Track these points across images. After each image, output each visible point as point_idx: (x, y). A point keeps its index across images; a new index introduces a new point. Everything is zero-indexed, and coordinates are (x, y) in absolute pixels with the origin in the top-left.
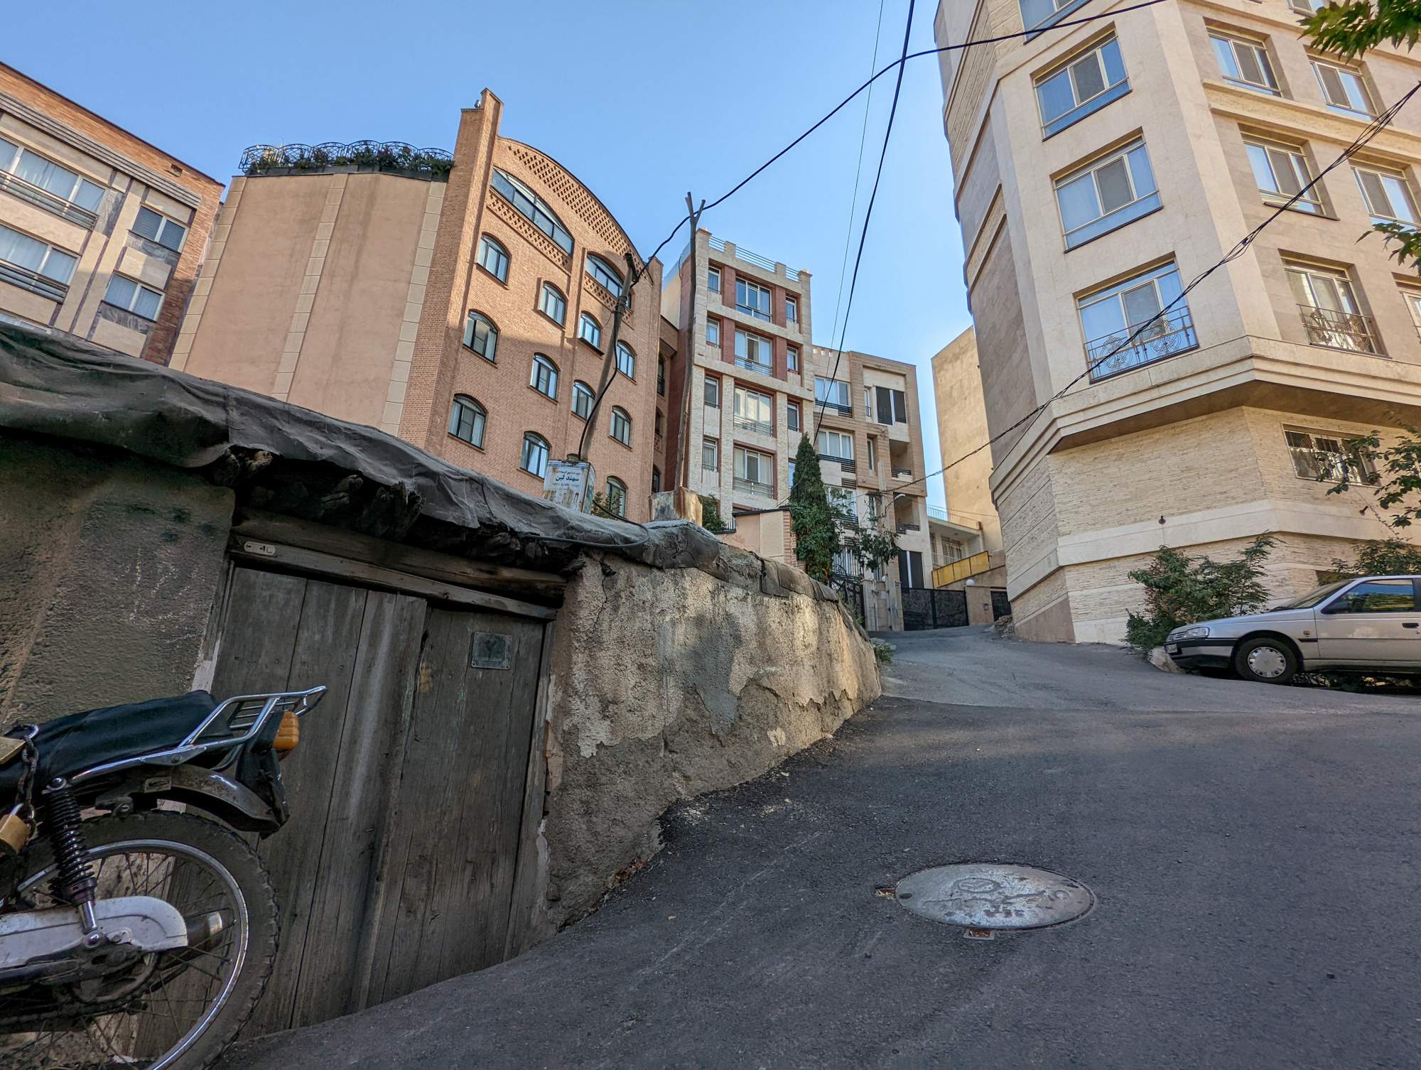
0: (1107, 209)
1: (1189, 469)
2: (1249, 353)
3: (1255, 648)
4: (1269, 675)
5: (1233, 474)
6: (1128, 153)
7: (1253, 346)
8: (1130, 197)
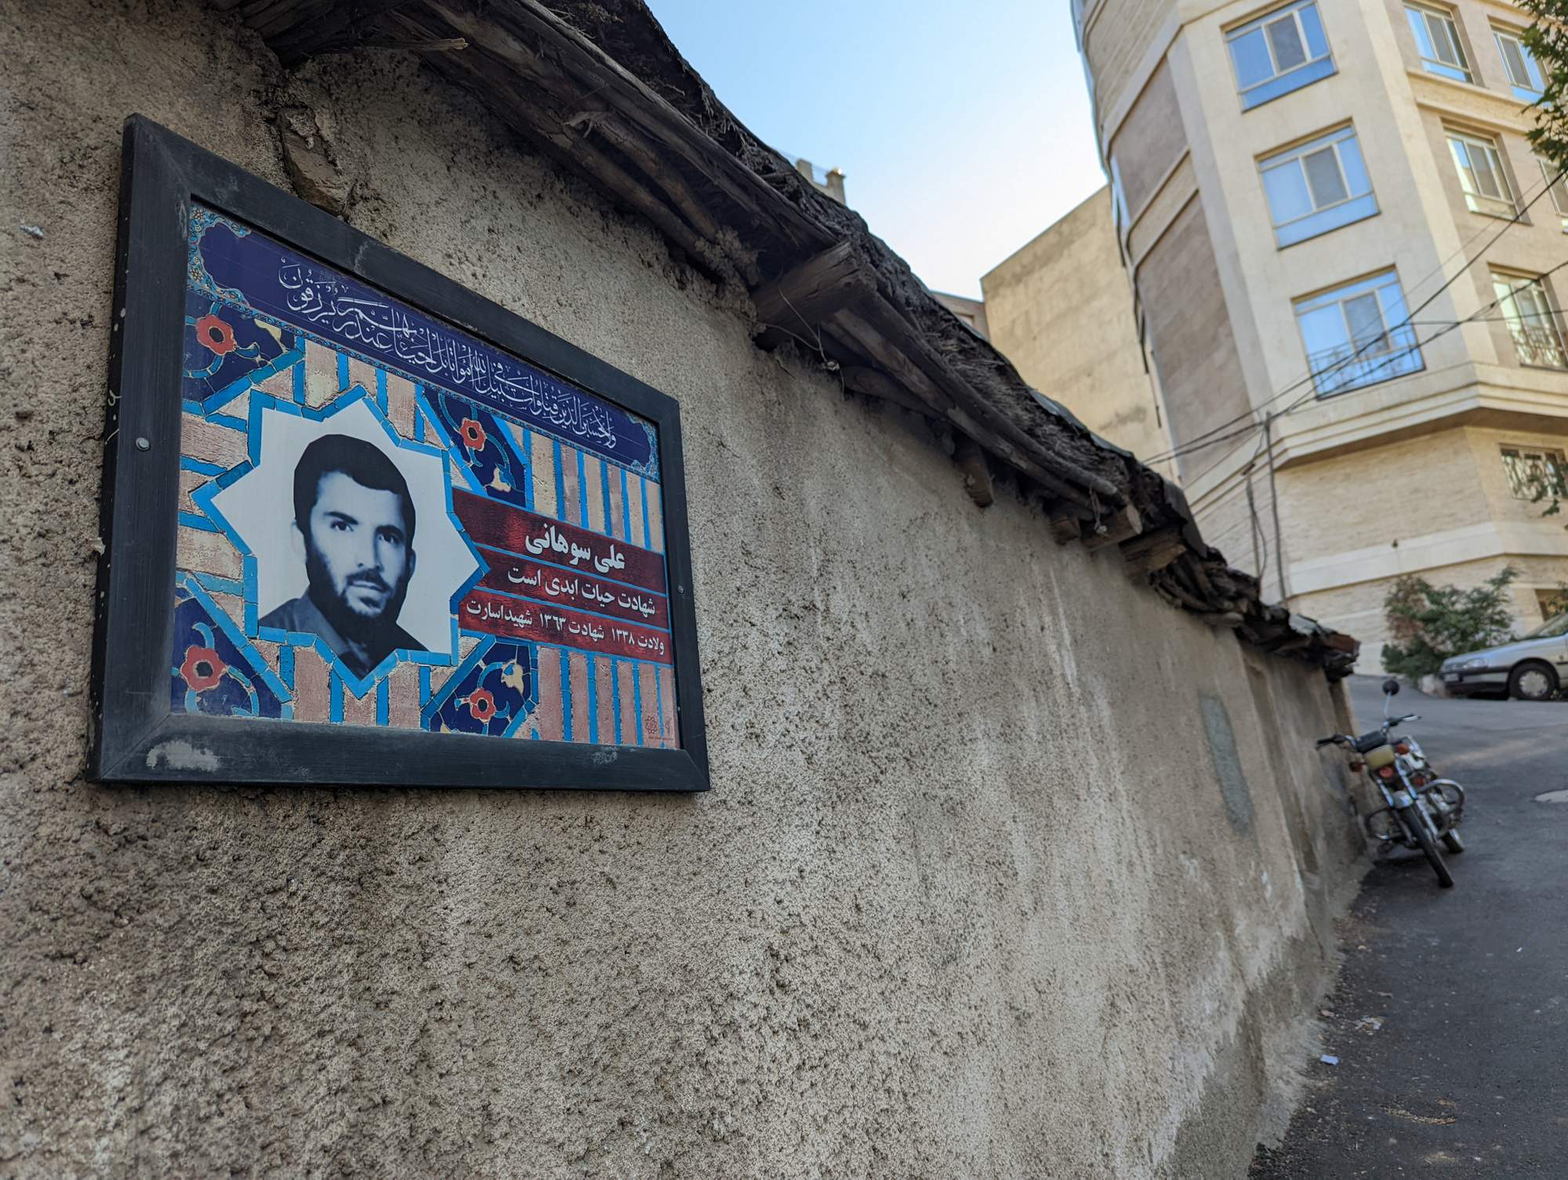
0: (1319, 205)
1: (1417, 491)
2: (1474, 379)
3: (1523, 673)
4: (1536, 694)
5: (1459, 496)
6: (1339, 142)
7: (1478, 372)
8: (1345, 195)
